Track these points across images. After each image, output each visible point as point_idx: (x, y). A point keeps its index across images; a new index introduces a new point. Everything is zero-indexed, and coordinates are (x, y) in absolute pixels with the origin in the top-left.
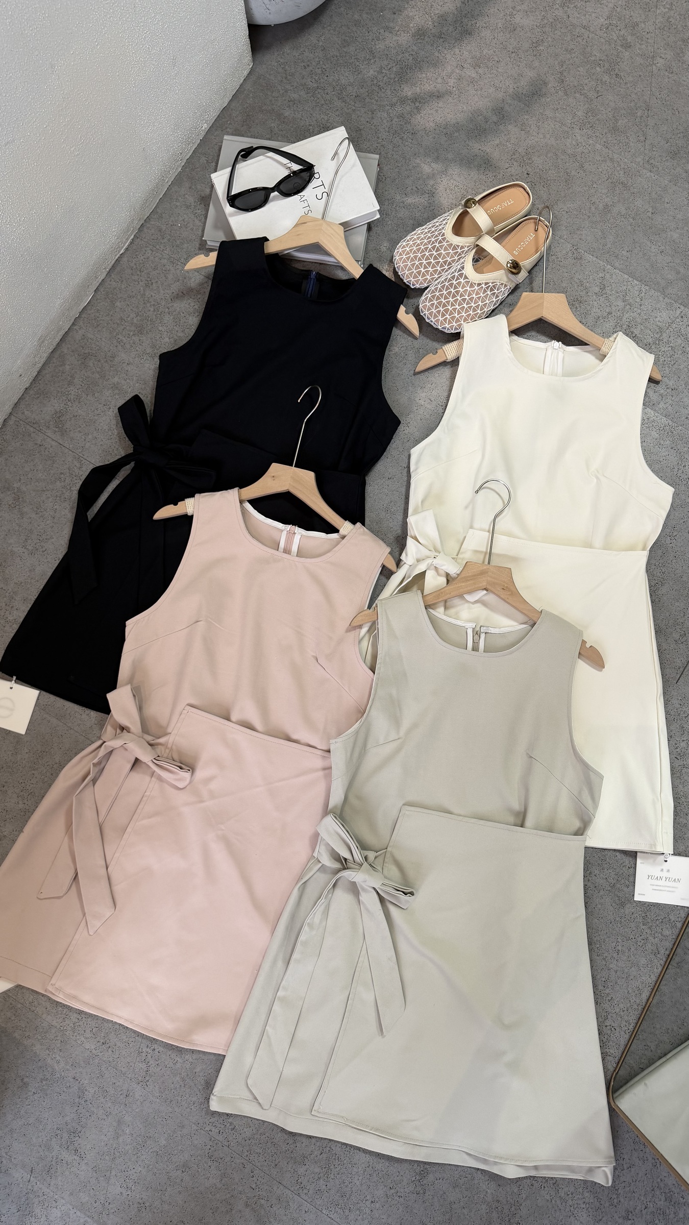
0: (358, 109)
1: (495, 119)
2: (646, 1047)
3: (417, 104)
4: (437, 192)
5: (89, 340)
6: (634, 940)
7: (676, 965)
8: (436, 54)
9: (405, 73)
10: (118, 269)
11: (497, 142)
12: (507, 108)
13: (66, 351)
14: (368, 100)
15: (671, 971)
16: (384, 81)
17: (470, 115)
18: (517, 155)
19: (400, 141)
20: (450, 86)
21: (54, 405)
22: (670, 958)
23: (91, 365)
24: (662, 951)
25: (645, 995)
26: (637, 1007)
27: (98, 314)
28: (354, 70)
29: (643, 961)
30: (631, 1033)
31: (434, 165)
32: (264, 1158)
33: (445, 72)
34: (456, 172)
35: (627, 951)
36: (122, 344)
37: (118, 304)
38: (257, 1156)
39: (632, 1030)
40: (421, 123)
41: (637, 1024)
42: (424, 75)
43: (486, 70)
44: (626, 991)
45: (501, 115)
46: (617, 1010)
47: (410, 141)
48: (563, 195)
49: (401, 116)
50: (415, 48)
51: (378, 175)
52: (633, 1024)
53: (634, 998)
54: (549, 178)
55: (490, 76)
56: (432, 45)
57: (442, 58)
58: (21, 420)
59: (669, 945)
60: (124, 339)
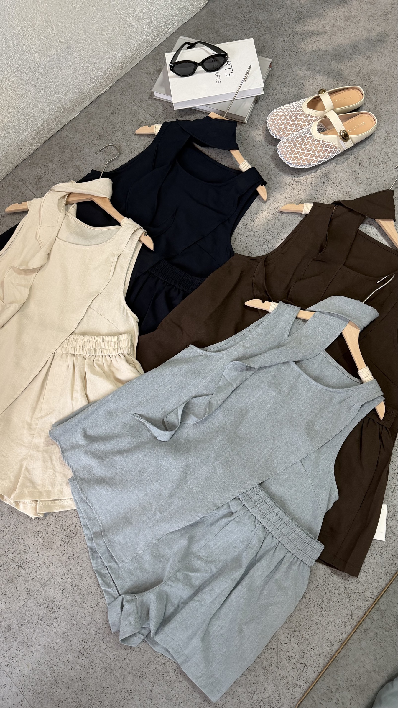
0: (266, 34)
1: (351, 51)
2: (328, 688)
3: (303, 36)
4: (304, 87)
5: (69, 139)
6: (335, 603)
7: (363, 630)
8: (322, 11)
9: (300, 19)
10: (98, 102)
11: (350, 64)
12: (360, 46)
13: (54, 142)
14: (273, 30)
15: (358, 634)
16: (286, 21)
17: (336, 47)
18: (361, 74)
19: (288, 56)
20: (326, 29)
21: (38, 171)
22: (360, 623)
23: (66, 153)
24: (355, 617)
25: (335, 647)
26: (327, 655)
27: (79, 125)
28: (269, 13)
29: (339, 621)
30: (318, 674)
31: (306, 72)
32: (32, 693)
33: (325, 21)
34: (319, 78)
35: (328, 610)
36: (88, 144)
37: (92, 121)
38: (28, 690)
39: (320, 672)
40: (303, 47)
41: (324, 667)
42: (311, 21)
43: (351, 23)
44: (322, 641)
45: (355, 49)
46: (312, 654)
47: (294, 56)
48: (386, 101)
49: (292, 42)
50: (309, 6)
51: (270, 72)
52: (321, 668)
53: (326, 647)
54: (379, 90)
55: (353, 27)
56: (320, 6)
57: (325, 13)
58: (16, 177)
59: (360, 613)
60: (90, 141)
